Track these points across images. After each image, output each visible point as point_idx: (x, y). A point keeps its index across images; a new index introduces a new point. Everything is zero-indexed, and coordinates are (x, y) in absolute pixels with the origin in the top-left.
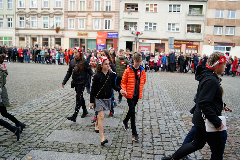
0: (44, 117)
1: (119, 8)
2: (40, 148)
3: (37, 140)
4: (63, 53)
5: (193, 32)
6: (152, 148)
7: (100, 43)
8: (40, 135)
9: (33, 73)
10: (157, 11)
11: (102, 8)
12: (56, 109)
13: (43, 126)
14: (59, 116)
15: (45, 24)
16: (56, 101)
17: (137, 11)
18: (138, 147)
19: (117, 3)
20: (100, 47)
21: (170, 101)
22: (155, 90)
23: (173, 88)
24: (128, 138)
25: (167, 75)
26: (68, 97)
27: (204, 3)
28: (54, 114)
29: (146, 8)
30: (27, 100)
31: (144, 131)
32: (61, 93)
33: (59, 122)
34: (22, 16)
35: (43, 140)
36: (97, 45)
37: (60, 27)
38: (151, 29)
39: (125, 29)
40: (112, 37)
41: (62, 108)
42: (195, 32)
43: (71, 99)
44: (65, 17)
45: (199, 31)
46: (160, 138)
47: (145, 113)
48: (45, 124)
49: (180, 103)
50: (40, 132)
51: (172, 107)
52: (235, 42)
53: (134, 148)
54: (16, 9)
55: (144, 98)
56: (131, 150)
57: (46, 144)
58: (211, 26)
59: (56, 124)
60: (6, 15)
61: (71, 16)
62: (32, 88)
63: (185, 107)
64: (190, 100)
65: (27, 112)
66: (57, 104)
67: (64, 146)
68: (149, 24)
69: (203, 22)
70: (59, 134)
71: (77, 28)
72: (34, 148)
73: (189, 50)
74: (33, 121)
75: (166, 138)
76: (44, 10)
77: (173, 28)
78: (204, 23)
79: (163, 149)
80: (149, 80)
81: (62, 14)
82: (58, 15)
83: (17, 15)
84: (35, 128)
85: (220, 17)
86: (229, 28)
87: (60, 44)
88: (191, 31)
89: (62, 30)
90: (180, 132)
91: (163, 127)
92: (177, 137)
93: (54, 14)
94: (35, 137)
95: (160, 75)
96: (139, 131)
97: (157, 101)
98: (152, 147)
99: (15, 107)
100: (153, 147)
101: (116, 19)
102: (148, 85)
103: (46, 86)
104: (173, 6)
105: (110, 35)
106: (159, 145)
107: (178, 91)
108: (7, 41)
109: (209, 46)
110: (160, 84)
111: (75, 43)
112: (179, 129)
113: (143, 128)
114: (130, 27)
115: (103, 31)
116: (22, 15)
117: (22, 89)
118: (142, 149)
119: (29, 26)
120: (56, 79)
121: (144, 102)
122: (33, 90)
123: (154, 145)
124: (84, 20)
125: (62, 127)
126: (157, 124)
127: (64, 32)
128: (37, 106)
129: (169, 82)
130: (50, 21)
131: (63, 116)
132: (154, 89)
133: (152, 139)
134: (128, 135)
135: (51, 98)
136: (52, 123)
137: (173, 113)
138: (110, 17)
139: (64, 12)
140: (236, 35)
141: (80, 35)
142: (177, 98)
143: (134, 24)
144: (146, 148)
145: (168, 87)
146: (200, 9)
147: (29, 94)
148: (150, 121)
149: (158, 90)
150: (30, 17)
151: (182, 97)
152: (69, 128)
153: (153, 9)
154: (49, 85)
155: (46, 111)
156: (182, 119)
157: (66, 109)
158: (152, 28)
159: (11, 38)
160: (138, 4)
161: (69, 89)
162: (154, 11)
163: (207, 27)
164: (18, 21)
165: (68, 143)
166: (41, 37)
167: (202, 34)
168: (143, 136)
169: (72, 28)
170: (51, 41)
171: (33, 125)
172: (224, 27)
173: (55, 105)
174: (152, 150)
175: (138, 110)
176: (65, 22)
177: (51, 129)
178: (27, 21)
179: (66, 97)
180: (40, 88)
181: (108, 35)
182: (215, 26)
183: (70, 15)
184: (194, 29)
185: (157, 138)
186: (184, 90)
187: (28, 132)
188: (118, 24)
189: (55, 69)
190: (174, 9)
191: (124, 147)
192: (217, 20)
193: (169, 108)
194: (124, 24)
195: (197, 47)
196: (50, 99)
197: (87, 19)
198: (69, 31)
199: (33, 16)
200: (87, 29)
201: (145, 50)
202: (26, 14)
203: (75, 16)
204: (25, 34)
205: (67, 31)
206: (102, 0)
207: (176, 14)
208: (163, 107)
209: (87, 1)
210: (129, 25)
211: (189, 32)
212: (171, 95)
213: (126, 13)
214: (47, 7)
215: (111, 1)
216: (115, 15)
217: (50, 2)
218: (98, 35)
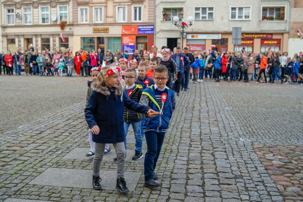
0: (33, 149)
2: (21, 195)
3: (17, 184)
4: (71, 59)
5: (272, 19)
6: (202, 195)
7: (127, 43)
8: (24, 175)
9: (25, 88)
12: (53, 139)
13: (30, 163)
14: (56, 147)
15: (44, 17)
16: (54, 126)
18: (178, 193)
20: (127, 48)
21: (234, 124)
22: (211, 107)
23: (241, 105)
24: (164, 179)
25: (231, 86)
26: (74, 121)
28: (50, 145)
30: (11, 126)
31: (190, 168)
32: (63, 116)
33: (55, 156)
34: (10, 7)
35: (27, 184)
36: (123, 45)
37: (66, 21)
38: (205, 17)
39: (164, 20)
40: (146, 32)
41: (63, 137)
42: (275, 20)
43: (78, 123)
44: (73, 6)
45: (281, 17)
46: (216, 179)
47: (194, 141)
48: (33, 160)
49: (250, 126)
50: (23, 171)
51: (238, 132)
53: (172, 196)
55: (193, 120)
56: (167, 197)
57: (32, 189)
58: (301, 8)
59: (51, 160)
61: (81, 3)
62: (20, 109)
63: (259, 131)
64: (267, 121)
65: (8, 144)
66: (56, 130)
67: (59, 193)
68: (201, 9)
69: (287, 2)
70: (53, 174)
71: (92, 21)
72: (11, 195)
73: (265, 48)
74: (16, 156)
75: (227, 179)
77: (239, 14)
78: (289, 4)
79: (221, 197)
80: (201, 93)
81: (69, 2)
82: (63, 3)
83: (3, 6)
84: (17, 166)
87: (66, 46)
88: (269, 17)
89: (70, 25)
90: (250, 170)
91: (222, 162)
92: (244, 178)
93: (57, 2)
94: (15, 179)
95: (220, 86)
96: (181, 169)
97: (214, 123)
98: (202, 193)
100: (204, 193)
101: (151, 5)
102: (200, 101)
103: (41, 107)
105: (141, 29)
106: (213, 189)
107: (248, 109)
109: (298, 39)
110: (219, 99)
111: (90, 44)
112: (248, 166)
113: (188, 164)
114: (173, 15)
115: (132, 23)
116: (10, 5)
117: (6, 111)
118: (185, 197)
119: (22, 22)
120: (59, 96)
121: (192, 126)
122: (22, 112)
123: (205, 189)
124: (101, 8)
125: (58, 164)
126: (213, 157)
127: (72, 29)
128: (25, 134)
129: (235, 95)
130: (52, 12)
131: (62, 148)
132: (209, 107)
133: (202, 181)
134: (163, 174)
135: (48, 122)
136: (45, 159)
137: (239, 141)
138: (141, 2)
141: (97, 31)
142: (246, 119)
143: (179, 12)
144: (193, 195)
145: (231, 103)
147: (15, 118)
148: (201, 153)
149: (216, 108)
150: (22, 8)
151: (255, 117)
152: (70, 166)
154: (47, 105)
155: (37, 141)
156: (254, 149)
157: (68, 137)
158: (207, 15)
161: (76, 109)
164: (4, 14)
165: (66, 188)
166: (38, 36)
167: (286, 21)
168: (187, 177)
169: (84, 22)
170: (54, 43)
171: (14, 162)
173: (53, 132)
174: (202, 197)
175: (182, 137)
176: (73, 14)
177: (41, 167)
178: (18, 14)
179: (70, 121)
180: (32, 109)
181: (139, 30)
184: (273, 15)
185: (210, 179)
186: (258, 107)
187: (5, 172)
188: (154, 11)
189: (58, 82)
191: (155, 193)
193: (233, 134)
194: (163, 12)
195: (279, 43)
196: (47, 124)
197: (106, 6)
198: (80, 26)
199: (26, 6)
200: (107, 23)
201: (196, 50)
202: (16, 4)
203: (87, 4)
204: (16, 34)
205: (77, 26)
208: (223, 132)
210: (171, 13)
211: (265, 20)
212: (237, 114)
218: (123, 31)
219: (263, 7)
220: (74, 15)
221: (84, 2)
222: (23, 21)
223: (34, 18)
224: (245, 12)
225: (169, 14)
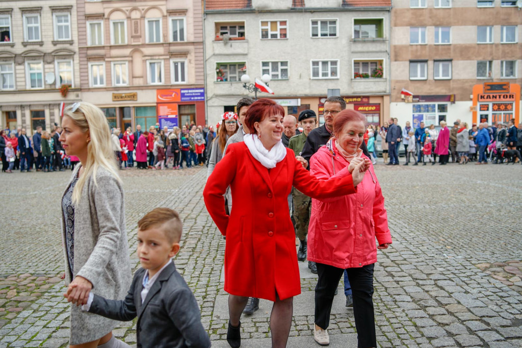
1: (203, 33)
5: (366, 76)
7: (166, 114)
10: (286, 36)
11: (165, 36)
15: (33, 78)
17: (244, 39)
19: (197, 24)
20: (166, 122)
21: (411, 231)
27: (384, 14)
29: (262, 29)
31: (434, 315)
36: (159, 118)
37: (69, 84)
38: (277, 75)
39: (219, 80)
40: (192, 98)
42: (370, 77)
44: (80, 61)
45: (378, 74)
46: (490, 330)
47: (387, 266)
51: (430, 245)
52: (455, 92)
58: (403, 62)
61: (93, 57)
64: (450, 224)
68: (270, 64)
69: (385, 54)
71: (111, 83)
76: (29, 48)
77: (323, 70)
78: (388, 56)
81: (73, 55)
82: (64, 57)
85: (420, 43)
86: (441, 65)
88: (363, 74)
89: (76, 90)
90: (517, 307)
91: (465, 298)
93: (55, 56)
96: (422, 318)
99: (50, 288)
101: (199, 58)
104: (319, 23)
105: (186, 95)
109: (403, 103)
112: (508, 300)
113: (423, 308)
114: (230, 73)
115: (171, 86)
117: (36, 236)
125: (218, 332)
126: (443, 291)
127: (80, 95)
130: (46, 70)
133: (476, 337)
134: (407, 331)
137: (448, 260)
138: (185, 54)
139: (77, 50)
140: (455, 77)
141: (118, 98)
143: (239, 68)
146: (376, 27)
153: (278, 33)
156: (483, 271)
158: (279, 73)
160: (243, 23)
162: (281, 37)
163: (394, 63)
166: (26, 108)
167: (386, 79)
169: (99, 85)
170: (52, 117)
172: (431, 63)
176: (81, 72)
181: (183, 95)
183: (92, 55)
184: (368, 71)
185: (485, 332)
188: (204, 68)
190: (323, 31)
192: (414, 48)
193: (428, 249)
194: (217, 69)
195: (378, 109)
197: (132, 61)
198: (93, 92)
199: (3, 61)
200: (135, 85)
203: (103, 58)
205: (88, 91)
206: (163, 19)
207: (328, 40)
208: (411, 247)
209: (129, 21)
210: (228, 70)
211: (357, 78)
212: (399, 216)
213: (219, 44)
214: (36, 39)
215: (185, 19)
216: (195, 49)
217: (43, 28)
218: (159, 97)
219: (354, 61)
220: (82, 74)
221: (97, 55)
224: (331, 68)
225: (225, 72)
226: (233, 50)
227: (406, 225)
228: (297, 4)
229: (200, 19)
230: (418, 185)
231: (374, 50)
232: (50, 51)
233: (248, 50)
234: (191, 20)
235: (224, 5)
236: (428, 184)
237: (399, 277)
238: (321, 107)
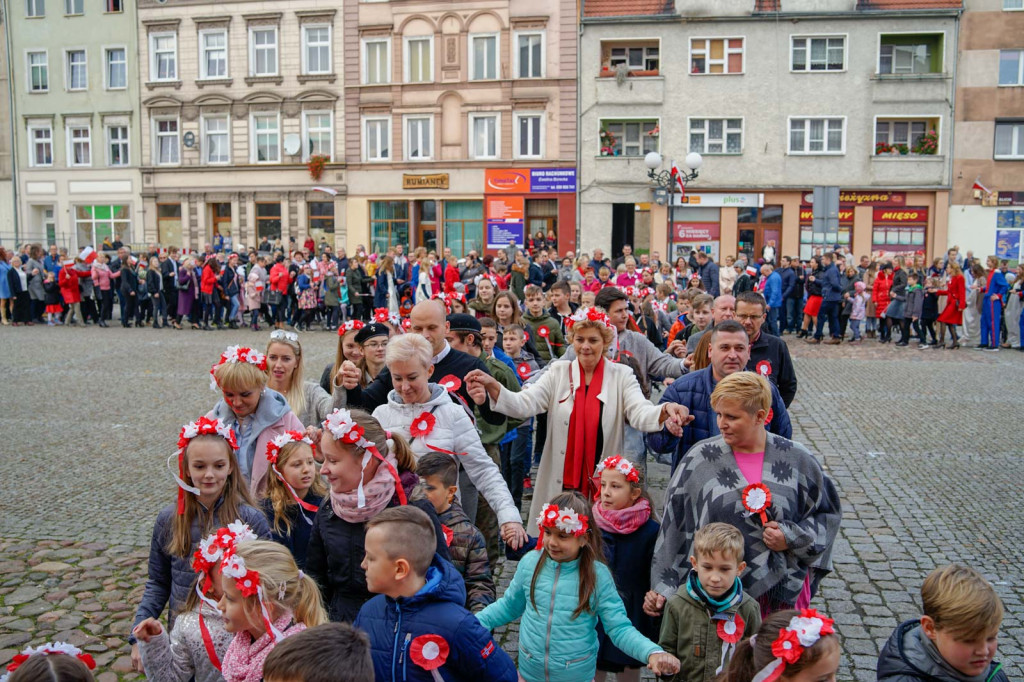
1: (578, 62)
5: (903, 151)
7: (501, 216)
10: (740, 69)
11: (505, 68)
15: (262, 143)
17: (657, 75)
19: (566, 44)
20: (501, 231)
21: (927, 516)
22: (826, 450)
23: (902, 438)
27: (945, 24)
29: (693, 55)
34: (166, 114)
36: (489, 223)
37: (326, 155)
38: (720, 146)
39: (605, 153)
40: (553, 187)
42: (910, 153)
44: (347, 113)
45: (927, 146)
47: (859, 592)
49: (976, 526)
51: (955, 550)
54: (143, 85)
58: (982, 123)
60: (103, 116)
61: (371, 105)
63: (1008, 544)
64: (1009, 504)
68: (707, 124)
69: (943, 105)
71: (402, 156)
73: (886, 231)
76: (257, 87)
77: (812, 138)
78: (949, 111)
81: (335, 101)
82: (318, 105)
83: (145, 111)
85: (1020, 83)
87: (329, 226)
88: (895, 145)
89: (337, 167)
93: (301, 102)
97: (870, 515)
101: (567, 111)
104: (809, 43)
105: (540, 180)
107: (931, 454)
108: (110, 223)
109: (978, 207)
111: (394, 220)
114: (627, 140)
115: (513, 162)
116: (165, 110)
119: (199, 158)
124: (428, 119)
127: (344, 176)
129: (863, 399)
130: (286, 130)
138: (541, 102)
139: (341, 92)
141: (414, 184)
143: (644, 131)
145: (873, 432)
146: (928, 51)
149: (842, 453)
150: (202, 119)
153: (725, 61)
158: (724, 142)
159: (123, 211)
160: (657, 42)
162: (729, 71)
163: (963, 127)
166: (247, 198)
167: (943, 157)
169: (379, 159)
170: (293, 216)
176: (347, 134)
178: (189, 133)
181: (535, 181)
182: (999, 122)
183: (369, 102)
184: (905, 138)
188: (576, 130)
190: (817, 58)
192: (1008, 94)
194: (602, 131)
195: (923, 217)
197: (441, 114)
198: (367, 170)
199: (212, 112)
200: (445, 160)
201: (695, 236)
202: (182, 106)
203: (388, 107)
204: (182, 191)
205: (359, 170)
206: (502, 34)
207: (826, 78)
208: (916, 553)
209: (439, 39)
210: (623, 135)
211: (883, 154)
212: (914, 478)
213: (607, 84)
214: (269, 71)
215: (543, 34)
216: (562, 92)
217: (283, 50)
218: (490, 183)
219: (878, 119)
220: (350, 138)
221: (378, 103)
222: (203, 155)
223: (236, 146)
224: (829, 133)
225: (617, 138)
226: (636, 96)
227: (920, 501)
228: (765, 4)
229: (573, 36)
230: (974, 402)
231: (921, 97)
232: (294, 94)
233: (664, 96)
234: (555, 37)
235: (621, 8)
236: (995, 400)
237: (874, 616)
238: (805, 212)
